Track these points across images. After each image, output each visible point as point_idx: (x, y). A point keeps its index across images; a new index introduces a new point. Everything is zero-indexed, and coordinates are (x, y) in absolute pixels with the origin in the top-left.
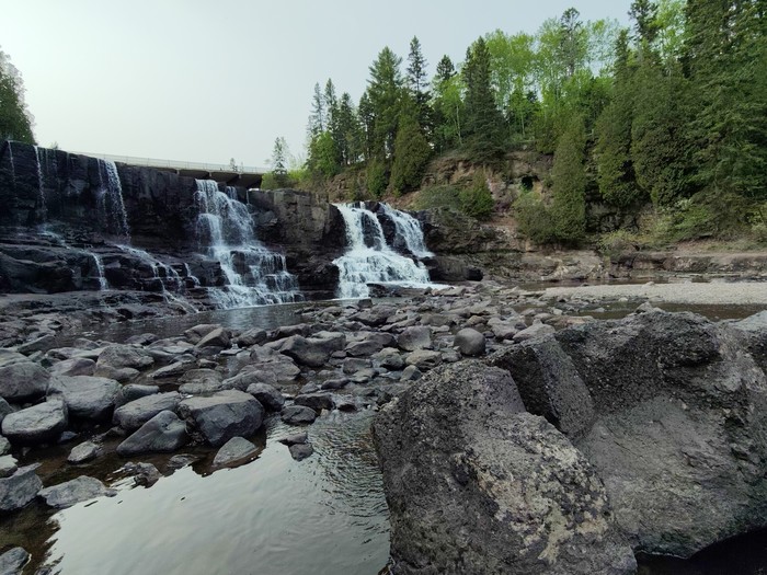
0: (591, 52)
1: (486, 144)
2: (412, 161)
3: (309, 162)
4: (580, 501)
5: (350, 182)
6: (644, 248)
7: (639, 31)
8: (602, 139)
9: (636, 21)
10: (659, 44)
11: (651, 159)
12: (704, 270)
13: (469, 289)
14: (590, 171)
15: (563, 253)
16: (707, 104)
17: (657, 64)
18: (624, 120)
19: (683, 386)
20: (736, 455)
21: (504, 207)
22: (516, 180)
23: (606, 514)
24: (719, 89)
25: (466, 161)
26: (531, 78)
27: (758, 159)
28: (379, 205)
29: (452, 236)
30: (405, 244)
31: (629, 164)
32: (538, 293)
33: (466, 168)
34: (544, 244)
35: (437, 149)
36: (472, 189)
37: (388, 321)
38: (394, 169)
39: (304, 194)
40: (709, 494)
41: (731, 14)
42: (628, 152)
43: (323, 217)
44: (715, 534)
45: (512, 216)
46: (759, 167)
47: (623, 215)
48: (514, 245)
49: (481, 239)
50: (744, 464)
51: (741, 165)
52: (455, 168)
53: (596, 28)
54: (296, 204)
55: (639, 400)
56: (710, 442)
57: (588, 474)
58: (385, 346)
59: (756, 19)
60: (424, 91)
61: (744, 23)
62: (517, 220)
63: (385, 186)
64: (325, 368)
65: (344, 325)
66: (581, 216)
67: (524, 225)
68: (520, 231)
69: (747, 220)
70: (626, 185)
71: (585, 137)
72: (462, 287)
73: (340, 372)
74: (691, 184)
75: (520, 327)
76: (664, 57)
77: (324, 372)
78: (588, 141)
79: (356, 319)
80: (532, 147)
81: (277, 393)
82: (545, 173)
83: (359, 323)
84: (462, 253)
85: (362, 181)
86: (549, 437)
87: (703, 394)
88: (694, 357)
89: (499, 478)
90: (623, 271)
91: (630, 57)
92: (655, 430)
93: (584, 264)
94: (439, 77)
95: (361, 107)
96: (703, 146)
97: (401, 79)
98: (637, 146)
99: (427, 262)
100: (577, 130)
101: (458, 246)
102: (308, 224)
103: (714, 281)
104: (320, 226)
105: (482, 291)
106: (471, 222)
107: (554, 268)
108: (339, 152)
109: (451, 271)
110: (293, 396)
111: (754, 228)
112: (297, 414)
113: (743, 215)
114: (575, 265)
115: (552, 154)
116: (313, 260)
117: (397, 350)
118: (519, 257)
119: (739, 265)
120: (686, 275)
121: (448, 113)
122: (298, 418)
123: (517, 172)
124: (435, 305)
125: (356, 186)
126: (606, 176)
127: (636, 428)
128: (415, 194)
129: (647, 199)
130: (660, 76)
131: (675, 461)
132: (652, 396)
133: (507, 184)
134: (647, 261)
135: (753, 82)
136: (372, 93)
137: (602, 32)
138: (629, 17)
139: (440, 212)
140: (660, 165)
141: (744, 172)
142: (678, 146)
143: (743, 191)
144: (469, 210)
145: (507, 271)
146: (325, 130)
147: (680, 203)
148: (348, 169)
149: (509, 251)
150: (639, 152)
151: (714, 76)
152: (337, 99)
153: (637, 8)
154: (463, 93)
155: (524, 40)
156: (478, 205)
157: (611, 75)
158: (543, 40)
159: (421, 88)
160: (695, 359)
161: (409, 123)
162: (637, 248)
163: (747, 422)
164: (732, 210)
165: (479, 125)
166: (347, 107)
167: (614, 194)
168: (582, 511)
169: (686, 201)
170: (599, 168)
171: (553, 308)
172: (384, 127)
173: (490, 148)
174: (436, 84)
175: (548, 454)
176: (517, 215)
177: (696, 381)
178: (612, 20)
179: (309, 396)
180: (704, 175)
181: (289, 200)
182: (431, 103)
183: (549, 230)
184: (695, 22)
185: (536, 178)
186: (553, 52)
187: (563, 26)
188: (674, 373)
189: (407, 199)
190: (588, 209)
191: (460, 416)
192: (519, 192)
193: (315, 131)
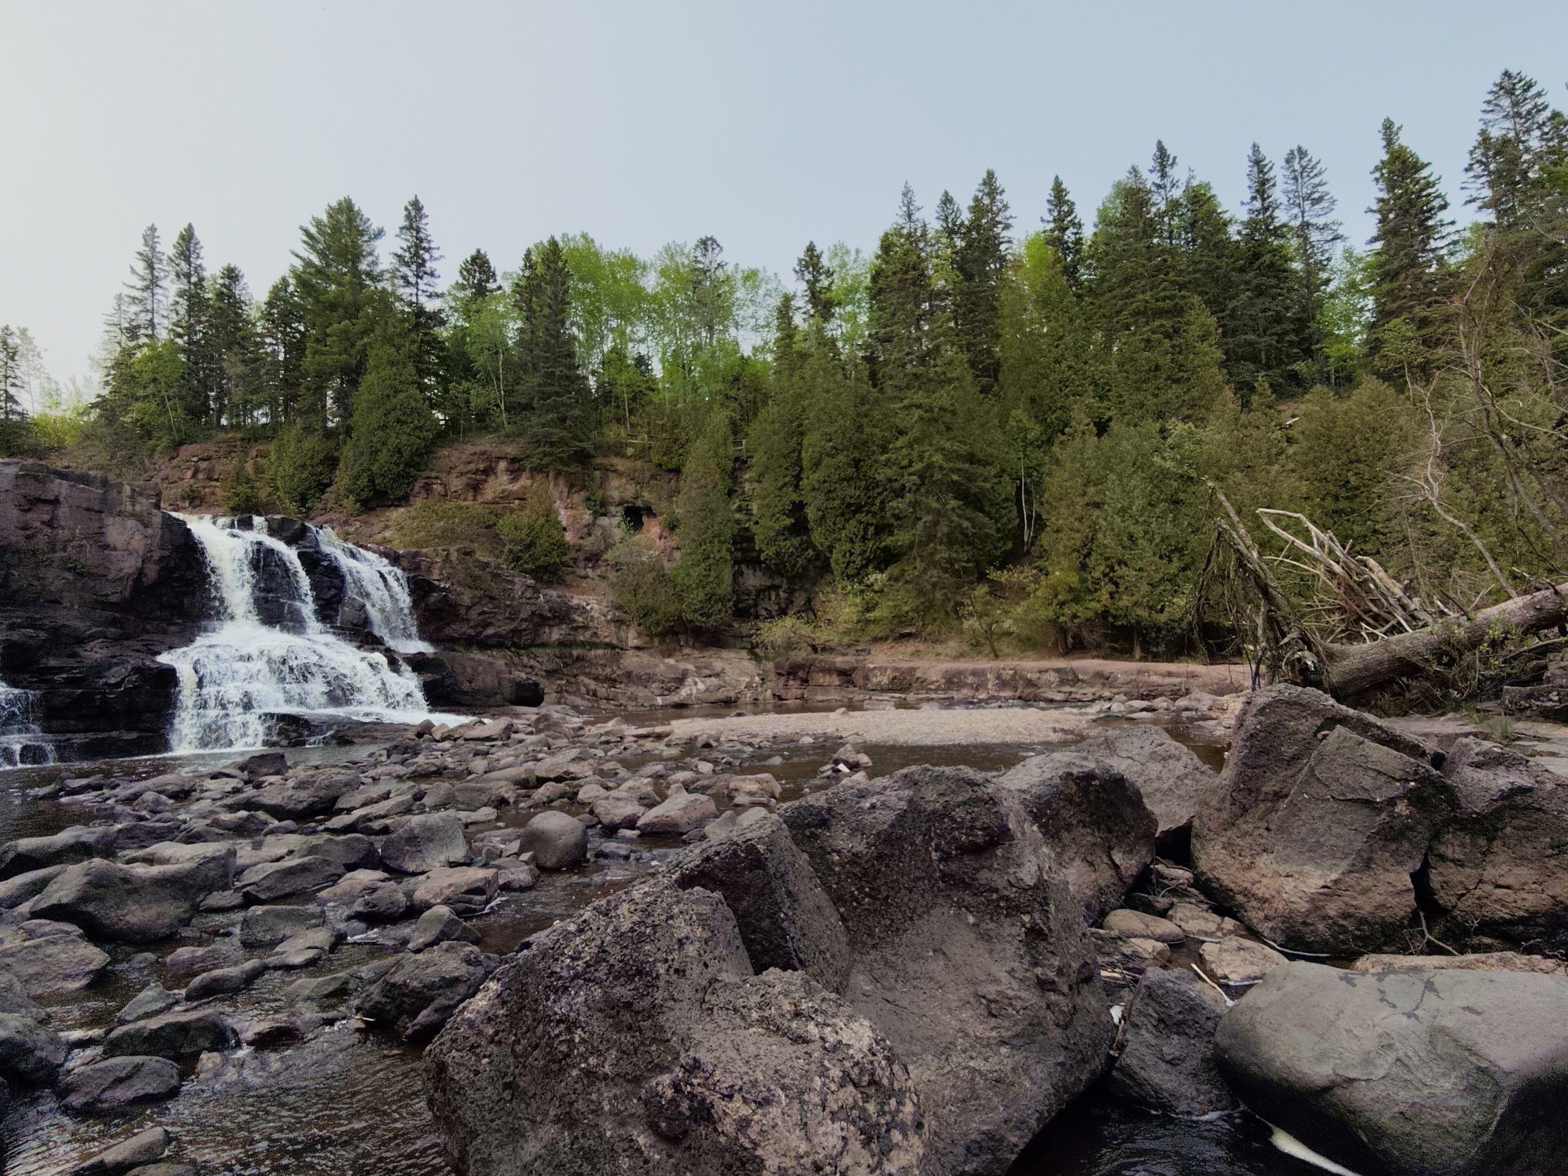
0: (740, 314)
1: (558, 433)
2: (393, 441)
3: (101, 403)
4: (884, 1113)
5: (226, 466)
6: (824, 649)
7: (809, 301)
8: (759, 459)
9: (804, 286)
10: (836, 328)
11: (831, 504)
12: (905, 688)
13: (518, 723)
14: (740, 510)
15: (696, 653)
16: (901, 433)
17: (834, 358)
18: (791, 435)
19: (967, 886)
20: (1044, 985)
21: (588, 559)
22: (613, 509)
23: (919, 1126)
24: (917, 413)
25: (514, 460)
26: (641, 332)
27: (966, 524)
28: (304, 530)
29: (478, 609)
30: (366, 621)
31: (798, 508)
32: (659, 729)
33: (515, 473)
34: (662, 635)
35: (452, 425)
36: (525, 518)
37: (340, 804)
38: (347, 452)
39: (84, 479)
40: (1019, 1057)
41: (925, 313)
42: (797, 486)
43: (138, 543)
44: (1033, 1122)
45: (603, 577)
46: (966, 536)
47: (791, 592)
48: (607, 634)
49: (541, 620)
50: (1053, 997)
51: (946, 530)
52: (489, 471)
53: (746, 278)
54: (55, 502)
55: (911, 919)
56: (1011, 972)
57: (890, 1060)
58: (351, 867)
59: (951, 328)
60: (430, 306)
61: (941, 330)
62: (613, 585)
63: (323, 487)
64: (184, 942)
65: (216, 823)
66: (726, 588)
67: (628, 596)
68: (619, 608)
69: (956, 612)
70: (796, 541)
71: (731, 450)
72: (503, 722)
73: (229, 947)
74: (886, 549)
75: (648, 803)
76: (844, 349)
77: (184, 953)
78: (737, 459)
79: (250, 805)
80: (642, 453)
81: (42, 1035)
82: (664, 505)
83: (261, 815)
84: (500, 646)
85: (259, 470)
86: (824, 1006)
87: (995, 896)
88: (980, 837)
89: (760, 1105)
90: (794, 689)
91: (797, 338)
92: (937, 967)
93: (731, 675)
94: (463, 287)
95: (270, 304)
96: (899, 493)
97: (378, 269)
98: (810, 479)
99: (418, 663)
100: (719, 436)
101: (490, 631)
102: (90, 556)
103: (925, 706)
104: (129, 565)
105: (548, 728)
106: (521, 583)
107: (680, 680)
108: (201, 394)
109: (478, 684)
110: (96, 1032)
111: (966, 624)
112: (119, 1081)
113: (952, 604)
114: (717, 675)
115: (677, 471)
116: (95, 652)
117: (379, 874)
118: (616, 659)
119: (953, 681)
120: (886, 696)
121: (480, 361)
122: (123, 1094)
123: (616, 495)
124: (449, 761)
125: (239, 477)
126: (766, 522)
127: (912, 967)
128: (397, 514)
129: (825, 567)
130: (840, 377)
131: (970, 1012)
132: (928, 909)
133: (596, 515)
134: (828, 670)
135: (954, 413)
136: (302, 281)
137: (756, 287)
138: (794, 276)
139: (454, 556)
140: (842, 515)
141: (950, 541)
142: (867, 488)
143: (949, 566)
144: (517, 559)
145: (593, 685)
146: (163, 335)
147: (872, 578)
148: (222, 436)
149: (596, 646)
150: (814, 489)
151: (909, 393)
152: (206, 274)
153: (807, 267)
154: (513, 329)
155: (630, 264)
156: (537, 551)
157: (769, 358)
158: (664, 273)
159: (423, 299)
160: (980, 840)
161: (392, 364)
162: (815, 649)
163: (1050, 930)
164: (939, 595)
165: (545, 397)
166: (231, 296)
167: (778, 554)
168: (888, 1131)
169: (879, 576)
170: (754, 507)
171: (695, 760)
172: (329, 360)
173: (562, 442)
174: (456, 299)
175: (831, 1039)
176: (612, 576)
177: (984, 876)
178: (770, 273)
179: (154, 1024)
180: (901, 538)
181: (32, 489)
182: (444, 333)
183: (672, 608)
184: (882, 309)
185: (650, 511)
186: (680, 299)
187: (697, 262)
188: (954, 867)
189: (376, 522)
190: (737, 575)
191: (659, 995)
192: (618, 533)
193: (133, 332)
